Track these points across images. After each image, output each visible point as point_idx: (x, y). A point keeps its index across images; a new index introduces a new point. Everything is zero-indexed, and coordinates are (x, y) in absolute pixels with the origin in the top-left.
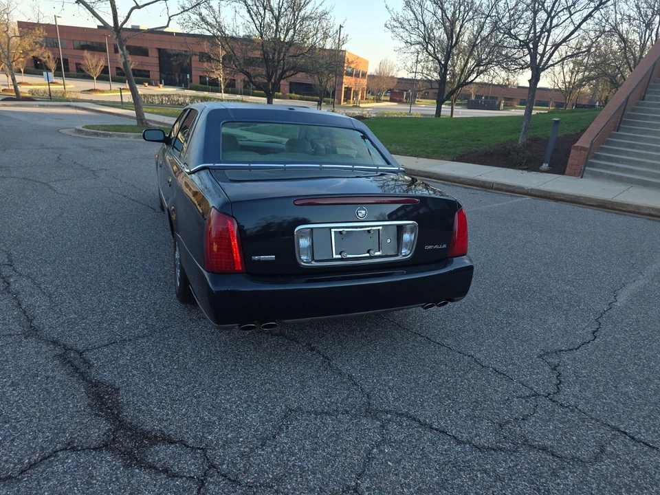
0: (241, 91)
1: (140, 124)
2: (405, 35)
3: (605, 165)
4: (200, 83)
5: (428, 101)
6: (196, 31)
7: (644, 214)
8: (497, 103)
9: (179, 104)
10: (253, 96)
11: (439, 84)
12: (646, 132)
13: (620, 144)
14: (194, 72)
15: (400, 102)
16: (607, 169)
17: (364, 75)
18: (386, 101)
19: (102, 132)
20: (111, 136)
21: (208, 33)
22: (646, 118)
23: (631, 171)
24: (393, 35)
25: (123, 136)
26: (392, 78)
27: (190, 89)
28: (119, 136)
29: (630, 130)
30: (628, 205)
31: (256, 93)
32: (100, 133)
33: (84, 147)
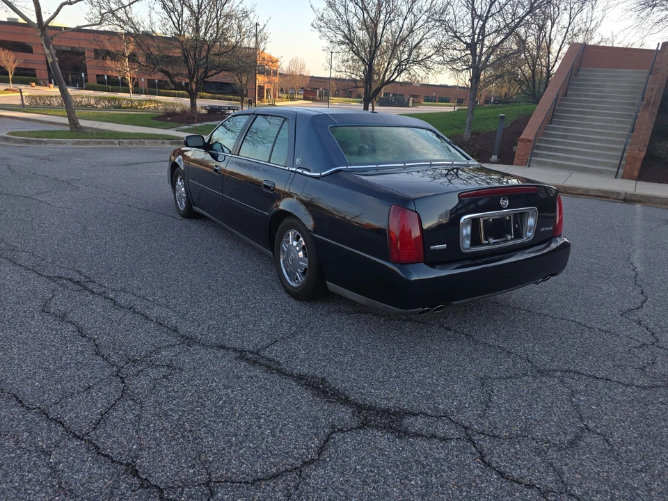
0: (145, 90)
1: (74, 129)
2: (331, 34)
3: (546, 154)
4: (98, 83)
5: (340, 98)
6: (105, 27)
7: (593, 196)
8: (406, 100)
9: (82, 106)
10: (159, 95)
11: (365, 83)
12: (575, 125)
13: (555, 136)
14: (89, 71)
15: (314, 100)
16: (548, 158)
17: (275, 73)
18: (300, 99)
19: (34, 139)
20: (45, 143)
21: (119, 30)
22: (572, 112)
23: (570, 159)
24: (320, 34)
25: (59, 143)
26: (302, 76)
27: (86, 89)
28: (54, 143)
29: (560, 123)
30: (578, 188)
31: (162, 93)
32: (33, 141)
33: (25, 156)
